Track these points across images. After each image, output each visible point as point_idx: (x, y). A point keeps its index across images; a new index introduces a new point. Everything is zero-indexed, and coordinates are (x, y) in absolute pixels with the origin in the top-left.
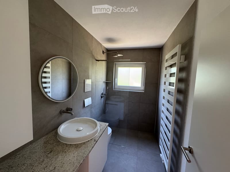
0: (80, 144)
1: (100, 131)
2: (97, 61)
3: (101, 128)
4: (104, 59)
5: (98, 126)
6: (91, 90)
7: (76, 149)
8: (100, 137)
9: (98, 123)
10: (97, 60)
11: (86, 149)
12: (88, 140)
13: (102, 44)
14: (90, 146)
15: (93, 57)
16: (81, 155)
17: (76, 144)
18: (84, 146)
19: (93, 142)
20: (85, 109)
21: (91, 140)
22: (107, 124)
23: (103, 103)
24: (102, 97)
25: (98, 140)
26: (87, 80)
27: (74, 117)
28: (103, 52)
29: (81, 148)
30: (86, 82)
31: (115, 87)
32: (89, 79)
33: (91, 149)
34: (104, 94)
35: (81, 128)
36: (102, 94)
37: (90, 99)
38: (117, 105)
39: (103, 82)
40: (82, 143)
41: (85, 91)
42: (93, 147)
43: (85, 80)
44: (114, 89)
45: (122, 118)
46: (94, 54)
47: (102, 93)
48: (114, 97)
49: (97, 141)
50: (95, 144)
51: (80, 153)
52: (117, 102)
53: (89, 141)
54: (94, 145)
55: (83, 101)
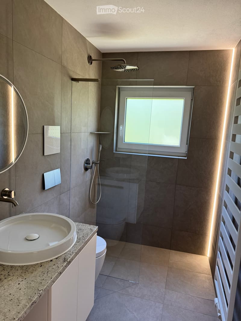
0: (32, 266)
1: (77, 242)
2: (73, 82)
3: (81, 236)
4: (93, 77)
5: (73, 232)
6: (59, 152)
7: (23, 275)
8: (77, 254)
9: (73, 225)
10: (73, 79)
11: (46, 275)
12: (51, 259)
13: (87, 38)
14: (53, 270)
15: (64, 70)
16: (33, 287)
17: (23, 266)
18: (40, 269)
19: (61, 264)
20: (44, 194)
21: (57, 258)
22: (96, 228)
23: (89, 183)
24: (86, 169)
25: (72, 259)
26: (51, 127)
27: (21, 213)
28: (90, 60)
29: (35, 273)
30: (47, 132)
31: (119, 146)
32: (54, 124)
33: (57, 277)
34: (91, 162)
35: (36, 235)
36: (87, 162)
37: (57, 172)
38: (122, 188)
39: (89, 134)
40: (37, 264)
41: (45, 154)
42: (61, 273)
43: (45, 127)
44: (116, 151)
45: (133, 218)
46: (65, 64)
47: (86, 158)
48: (116, 169)
49: (70, 262)
50: (66, 266)
51: (32, 283)
52: (123, 180)
53: (51, 261)
54: (64, 270)
55: (41, 177)
